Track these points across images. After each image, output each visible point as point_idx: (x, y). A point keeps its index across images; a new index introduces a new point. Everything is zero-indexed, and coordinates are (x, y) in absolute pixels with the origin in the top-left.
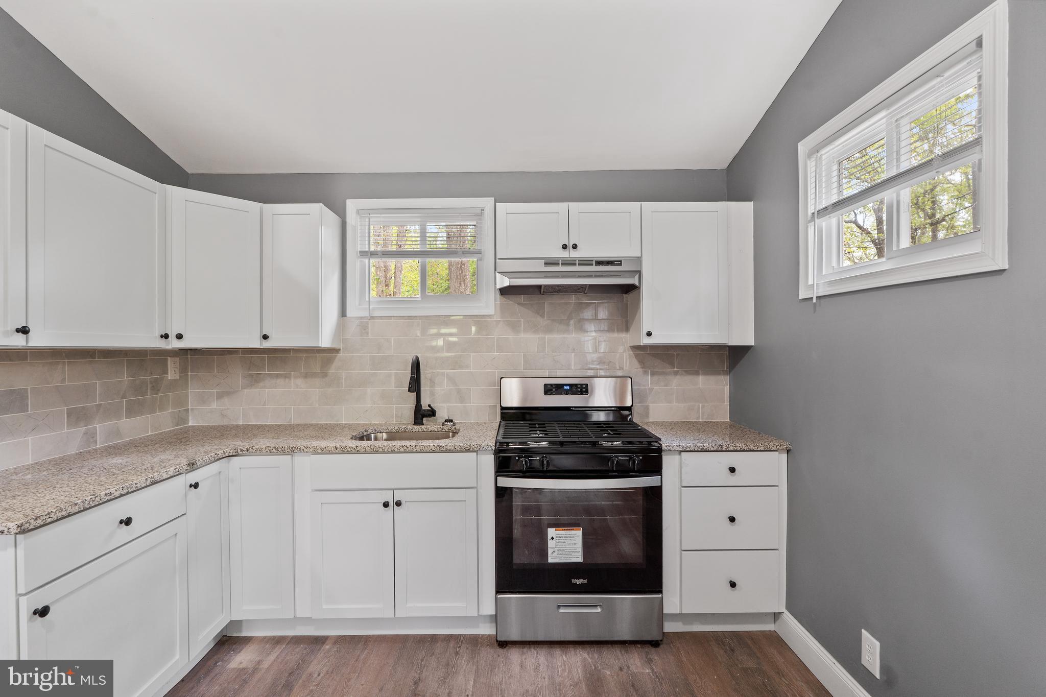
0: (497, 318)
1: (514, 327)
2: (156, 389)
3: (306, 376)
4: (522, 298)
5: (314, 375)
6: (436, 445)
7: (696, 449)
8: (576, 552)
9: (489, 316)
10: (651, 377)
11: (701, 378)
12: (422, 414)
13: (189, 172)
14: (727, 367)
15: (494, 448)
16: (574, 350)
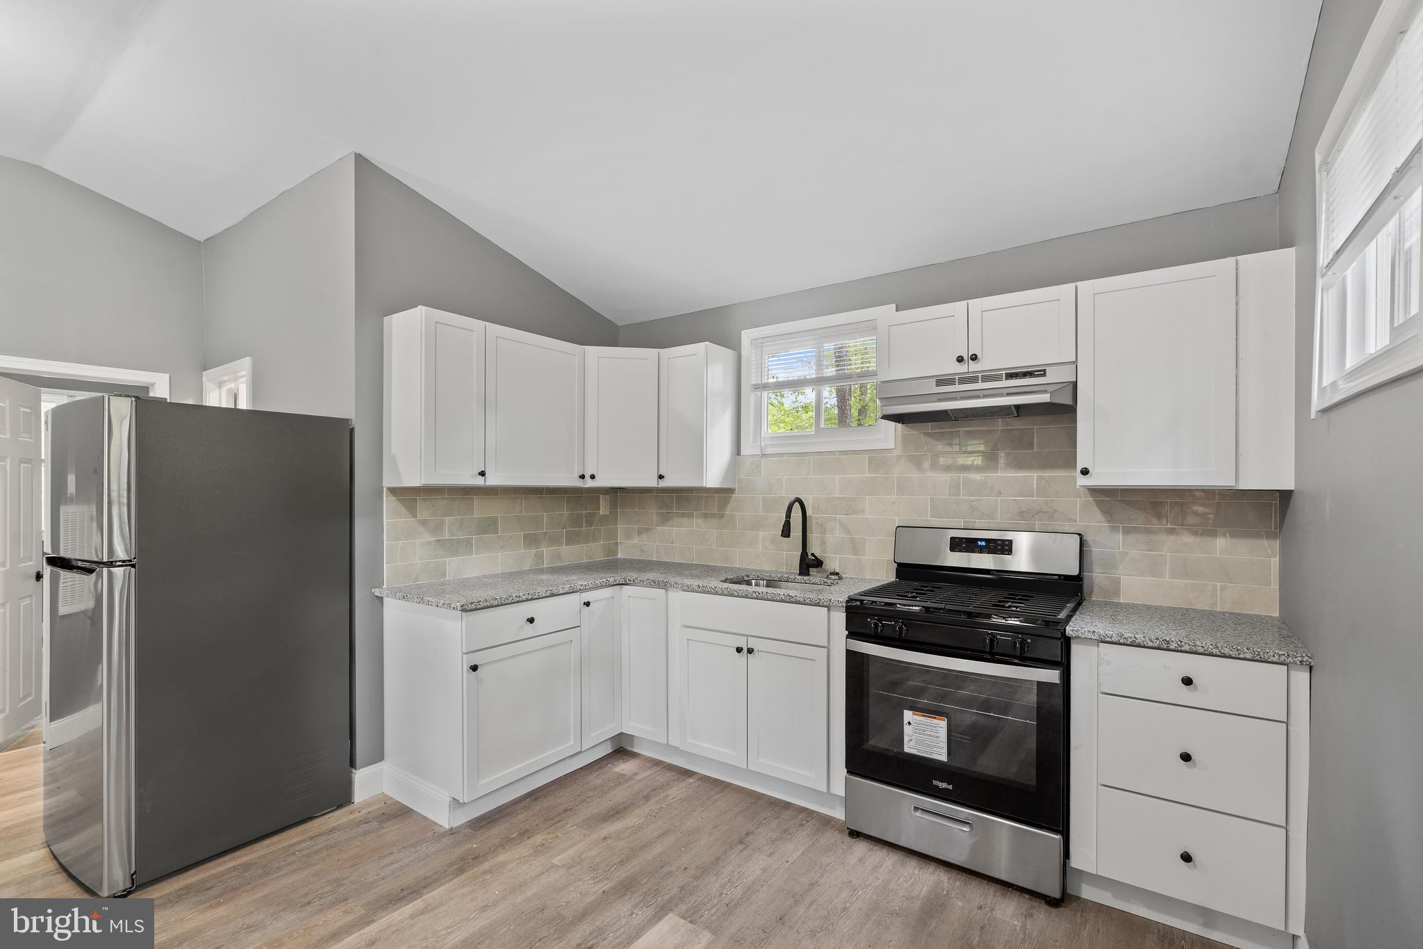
0: (898, 452)
1: (917, 462)
2: (590, 524)
3: (706, 516)
4: (929, 426)
5: (713, 516)
6: (786, 594)
7: (1122, 641)
8: (938, 747)
9: (889, 450)
10: (1123, 536)
11: (1221, 543)
12: (809, 564)
13: (619, 324)
14: (1275, 524)
15: (844, 605)
16: (1000, 494)
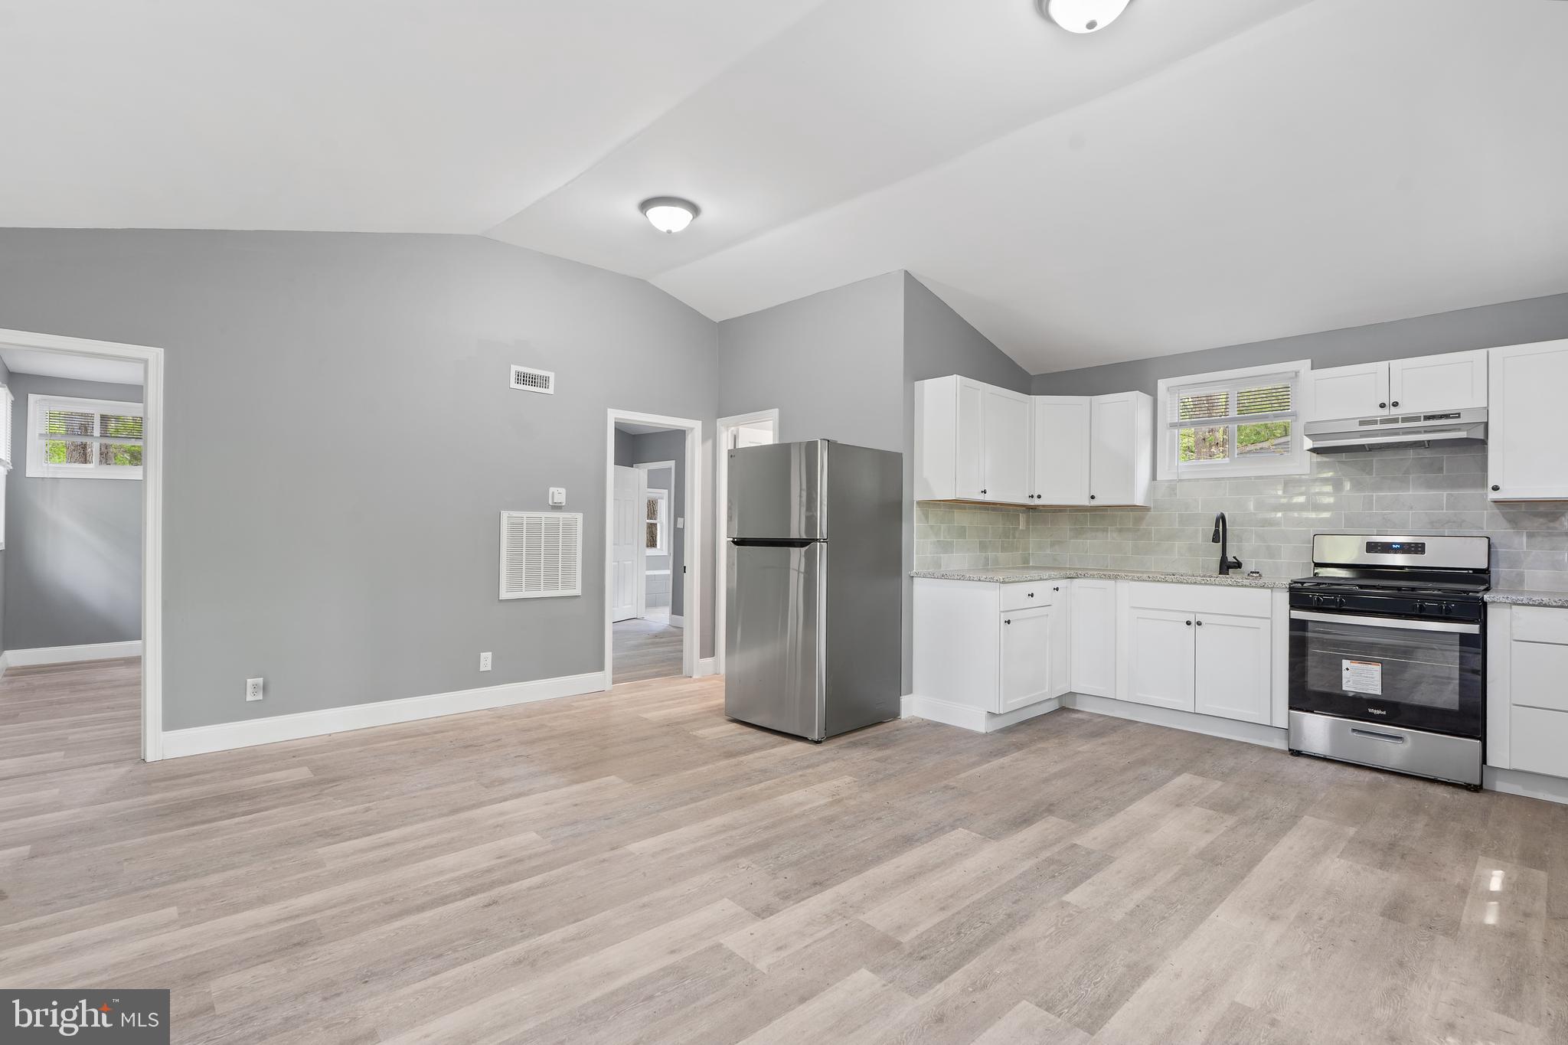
0: (1314, 475)
2: (1014, 536)
3: (1120, 530)
4: (1343, 456)
5: (1129, 530)
6: (1233, 580)
7: (1531, 603)
8: (1373, 685)
9: (1300, 475)
10: (1527, 539)
12: (1228, 565)
13: (1033, 374)
15: (1288, 587)
16: (1412, 508)
